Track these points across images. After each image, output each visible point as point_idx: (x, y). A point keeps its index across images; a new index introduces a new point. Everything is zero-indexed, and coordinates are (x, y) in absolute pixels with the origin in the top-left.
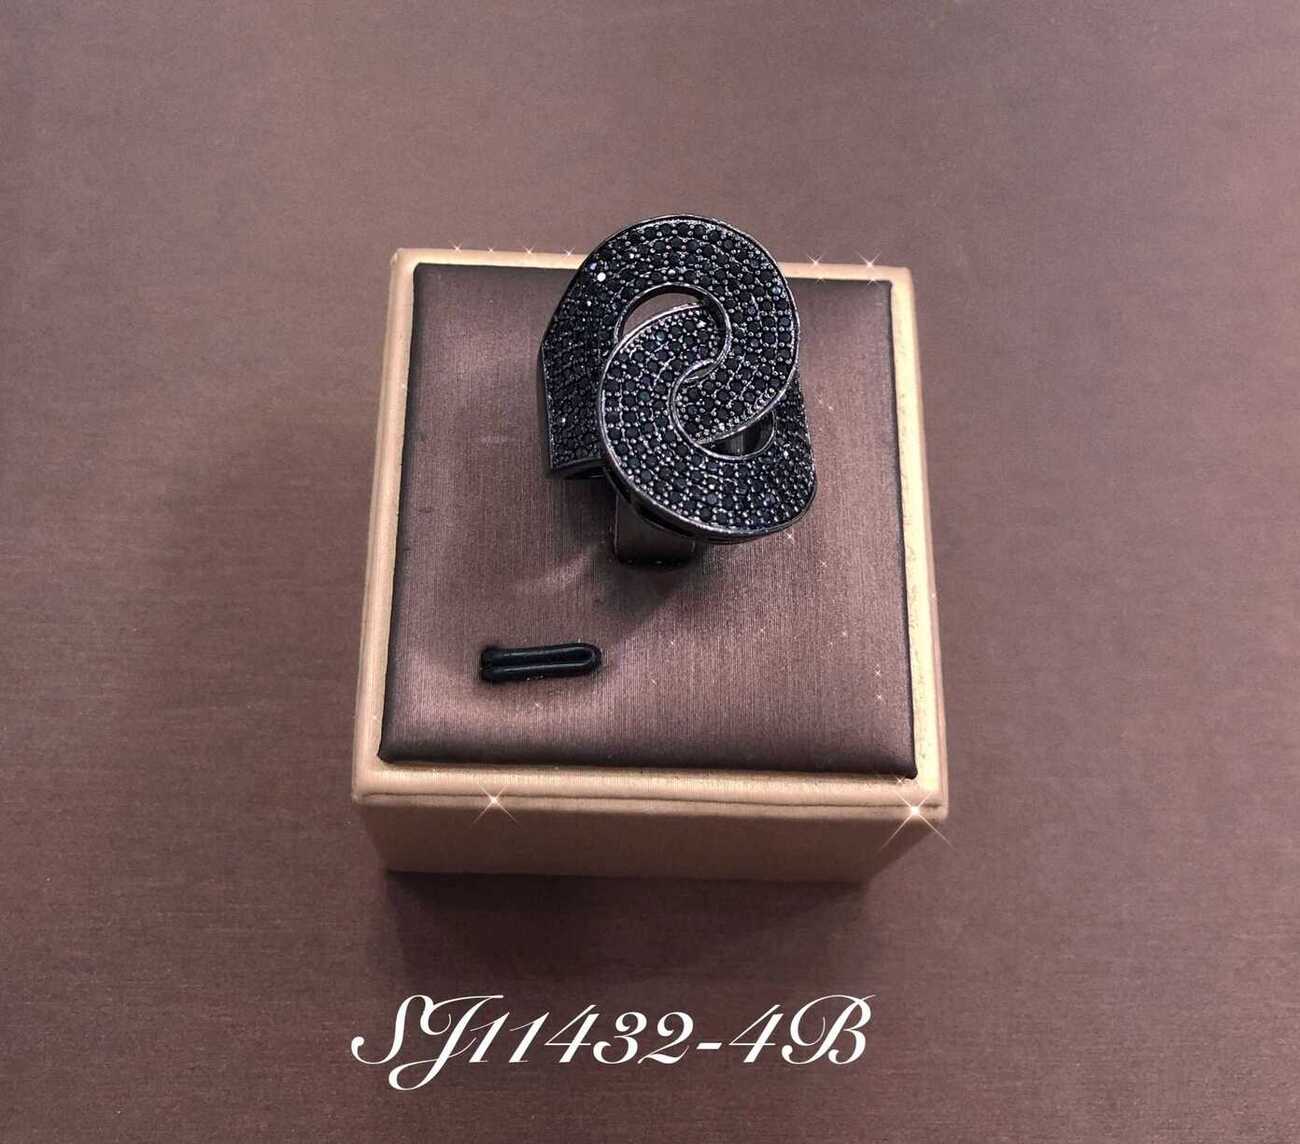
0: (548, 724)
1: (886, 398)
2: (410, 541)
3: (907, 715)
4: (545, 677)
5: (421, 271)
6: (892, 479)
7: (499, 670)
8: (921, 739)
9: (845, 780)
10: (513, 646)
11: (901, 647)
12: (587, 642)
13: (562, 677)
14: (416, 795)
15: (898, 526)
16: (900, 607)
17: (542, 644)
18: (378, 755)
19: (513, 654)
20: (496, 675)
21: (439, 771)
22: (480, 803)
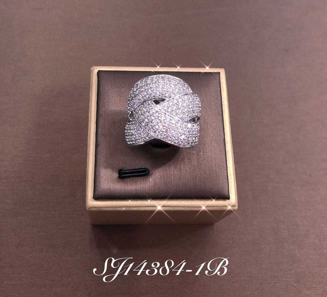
0: (136, 189)
2: (99, 143)
4: (135, 177)
5: (99, 72)
6: (221, 123)
7: (123, 175)
8: (231, 189)
10: (127, 169)
12: (146, 168)
13: (140, 177)
14: (102, 208)
17: (134, 168)
18: (93, 198)
19: (127, 171)
20: (123, 177)
21: (108, 201)
22: (119, 209)
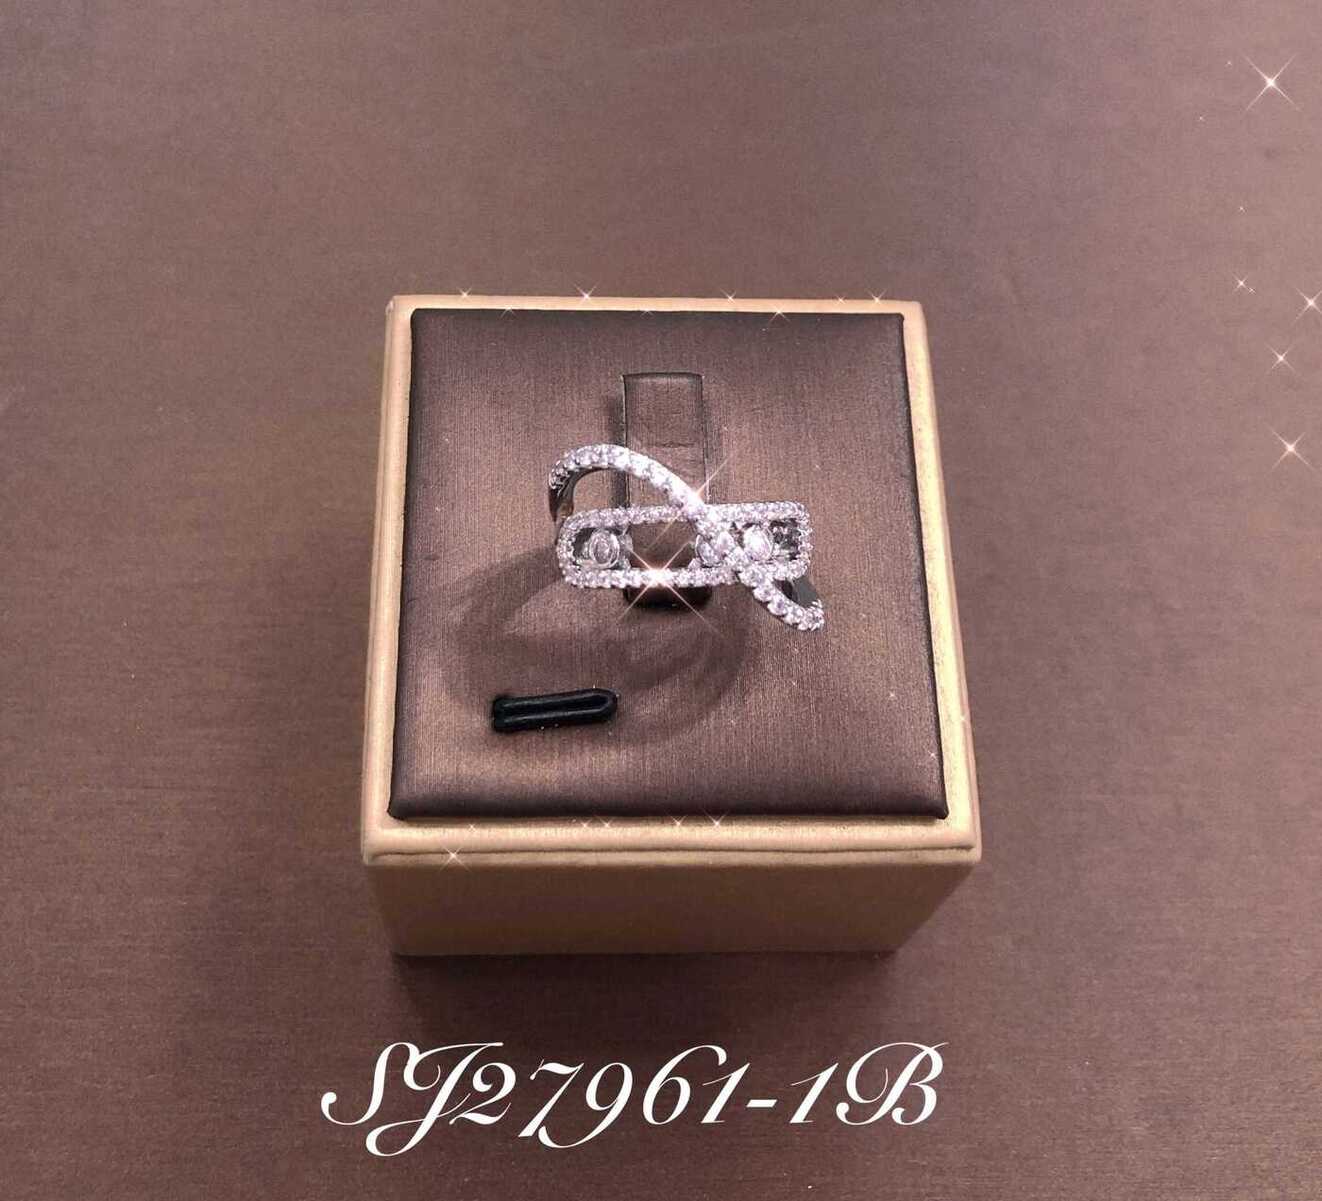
0: (565, 775)
1: (902, 431)
2: (415, 591)
4: (560, 725)
5: (418, 318)
8: (951, 778)
9: (874, 823)
10: (526, 694)
11: (927, 682)
12: (602, 687)
13: (577, 724)
15: (919, 559)
17: (556, 691)
18: (388, 811)
20: (509, 725)
21: (452, 827)
22: (495, 860)
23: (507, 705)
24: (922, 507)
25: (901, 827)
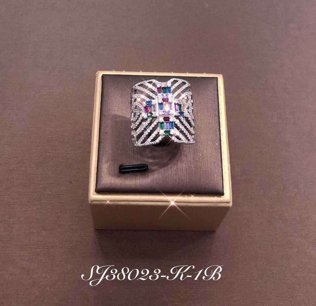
1: (216, 105)
2: (102, 140)
3: (222, 180)
4: (135, 172)
5: (103, 76)
6: (218, 124)
7: (123, 170)
8: (225, 187)
9: (207, 196)
10: (127, 165)
11: (220, 164)
12: (145, 164)
13: (139, 172)
14: (103, 202)
15: (219, 135)
16: (220, 155)
17: (134, 164)
18: (95, 191)
19: (128, 167)
20: (123, 171)
21: (109, 195)
22: (120, 203)
23: (123, 167)
24: (220, 123)
25: (214, 198)
